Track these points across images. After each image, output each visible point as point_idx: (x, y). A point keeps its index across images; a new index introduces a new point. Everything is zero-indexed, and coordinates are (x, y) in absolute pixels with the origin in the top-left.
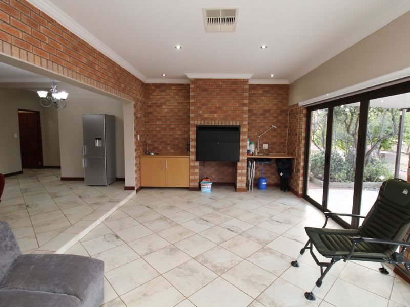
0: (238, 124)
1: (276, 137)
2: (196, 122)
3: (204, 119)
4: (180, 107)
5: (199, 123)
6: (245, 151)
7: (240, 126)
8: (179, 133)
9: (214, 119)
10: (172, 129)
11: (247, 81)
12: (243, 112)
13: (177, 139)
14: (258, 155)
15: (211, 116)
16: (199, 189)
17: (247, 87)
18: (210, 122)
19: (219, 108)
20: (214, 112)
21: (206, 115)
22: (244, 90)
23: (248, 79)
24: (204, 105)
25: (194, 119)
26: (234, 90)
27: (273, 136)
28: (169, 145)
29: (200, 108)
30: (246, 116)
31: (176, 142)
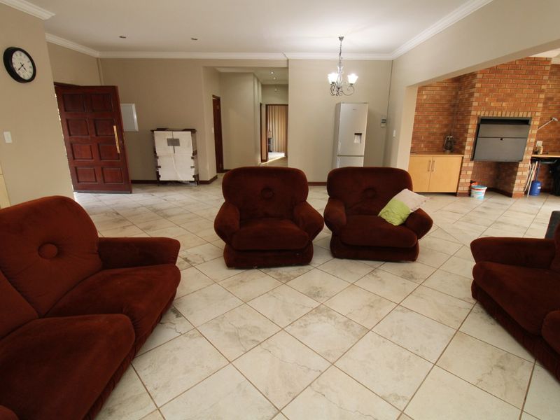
0: (529, 115)
1: (554, 131)
2: (479, 113)
3: (489, 109)
4: (443, 93)
5: (482, 114)
6: (531, 149)
7: (531, 118)
8: (437, 126)
9: (501, 109)
10: (429, 122)
11: (550, 61)
12: (538, 101)
13: (434, 134)
14: (543, 154)
15: (498, 104)
16: (469, 194)
17: (548, 68)
18: (495, 112)
19: (510, 95)
20: (503, 100)
21: (492, 104)
22: (544, 72)
23: (551, 58)
24: (492, 91)
25: (476, 109)
26: (532, 72)
27: (551, 131)
28: (423, 141)
29: (487, 95)
30: (540, 105)
31: (432, 138)
